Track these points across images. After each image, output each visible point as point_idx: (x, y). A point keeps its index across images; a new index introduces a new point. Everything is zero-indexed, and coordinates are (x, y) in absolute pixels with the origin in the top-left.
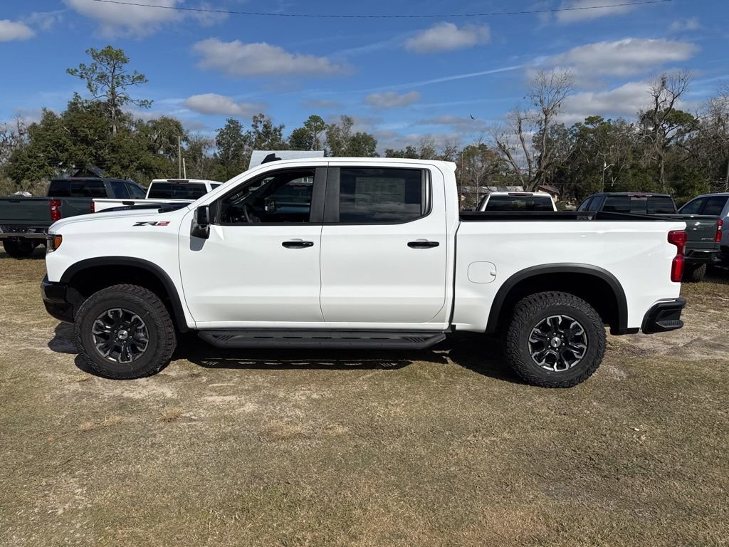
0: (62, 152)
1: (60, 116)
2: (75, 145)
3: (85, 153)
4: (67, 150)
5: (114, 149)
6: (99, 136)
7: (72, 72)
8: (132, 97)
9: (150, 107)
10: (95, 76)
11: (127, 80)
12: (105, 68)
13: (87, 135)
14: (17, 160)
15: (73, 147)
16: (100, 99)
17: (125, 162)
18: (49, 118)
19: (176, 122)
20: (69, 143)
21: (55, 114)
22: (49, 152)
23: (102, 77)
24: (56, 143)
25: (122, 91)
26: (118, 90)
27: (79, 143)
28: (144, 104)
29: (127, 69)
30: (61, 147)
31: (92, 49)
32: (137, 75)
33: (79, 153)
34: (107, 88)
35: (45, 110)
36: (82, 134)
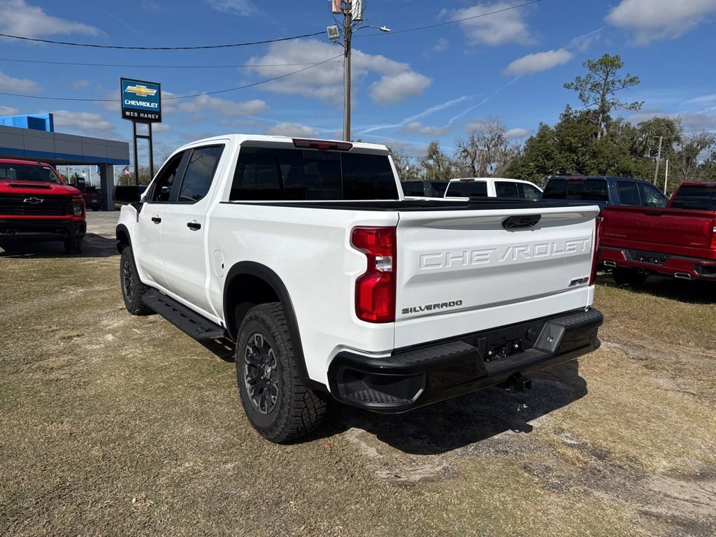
0: (548, 160)
1: (554, 129)
2: (560, 153)
3: (567, 160)
4: (553, 159)
5: (594, 155)
6: (582, 143)
7: (567, 86)
8: (622, 101)
9: (640, 109)
10: (589, 86)
11: (618, 85)
12: (598, 77)
13: (571, 143)
14: (512, 170)
15: (558, 156)
16: (589, 108)
17: (603, 167)
18: (544, 132)
19: (668, 121)
20: (556, 152)
21: (549, 126)
22: (538, 161)
23: (595, 86)
24: (545, 152)
25: (611, 97)
26: (609, 97)
27: (563, 152)
28: (634, 106)
29: (621, 74)
30: (548, 156)
31: (589, 61)
32: (629, 78)
33: (562, 160)
34: (598, 96)
35: (541, 124)
36: (567, 143)
